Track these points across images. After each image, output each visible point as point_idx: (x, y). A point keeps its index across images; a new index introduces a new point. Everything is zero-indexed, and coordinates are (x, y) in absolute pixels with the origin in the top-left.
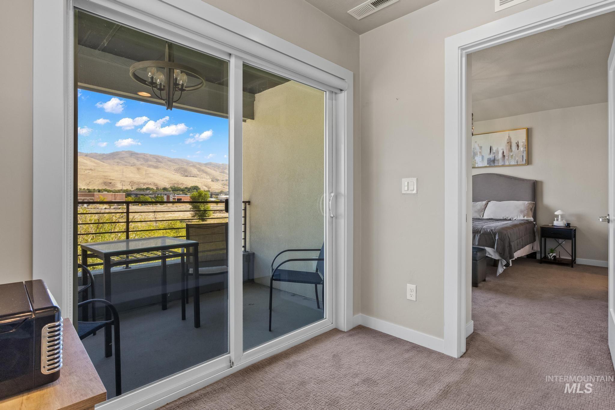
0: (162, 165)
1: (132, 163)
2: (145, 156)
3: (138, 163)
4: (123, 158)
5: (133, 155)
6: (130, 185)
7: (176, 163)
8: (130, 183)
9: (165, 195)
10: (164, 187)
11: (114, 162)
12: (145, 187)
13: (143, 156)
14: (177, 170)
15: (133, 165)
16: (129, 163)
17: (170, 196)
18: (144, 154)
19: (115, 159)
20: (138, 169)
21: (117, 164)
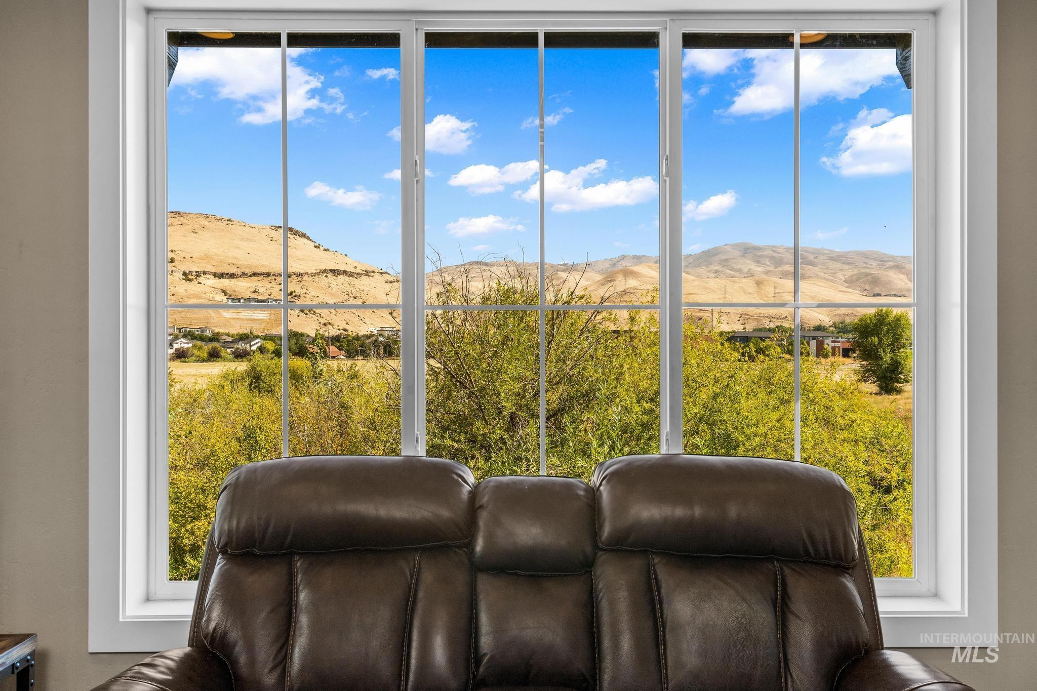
0: (816, 269)
1: (745, 270)
2: (774, 251)
3: (757, 269)
4: (726, 260)
5: (748, 251)
6: (741, 322)
7: (849, 263)
8: (740, 317)
9: (813, 339)
10: (818, 323)
11: (709, 271)
12: (772, 325)
13: (771, 253)
14: (851, 282)
15: (750, 274)
16: (740, 271)
17: (826, 342)
18: (773, 248)
19: (711, 264)
20: (759, 283)
21: (713, 275)
